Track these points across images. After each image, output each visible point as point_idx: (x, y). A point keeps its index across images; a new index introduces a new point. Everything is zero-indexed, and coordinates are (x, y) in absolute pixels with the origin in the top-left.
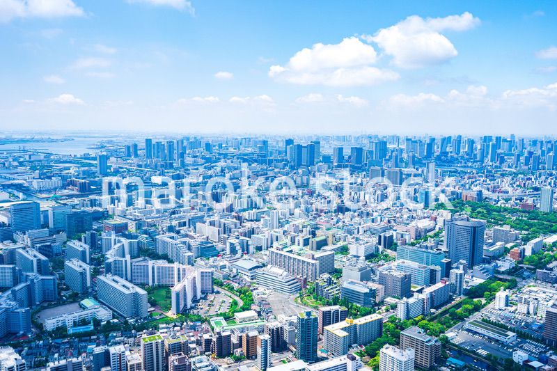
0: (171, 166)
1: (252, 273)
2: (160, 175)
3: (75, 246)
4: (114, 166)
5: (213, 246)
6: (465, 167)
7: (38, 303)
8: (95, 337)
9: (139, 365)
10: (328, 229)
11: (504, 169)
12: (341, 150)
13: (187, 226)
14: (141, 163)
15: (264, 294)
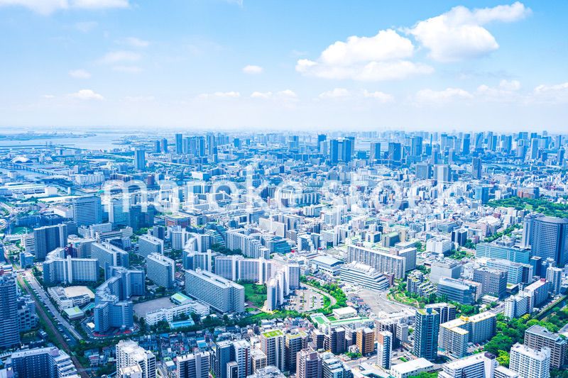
0: (205, 161)
1: (335, 269)
2: (197, 170)
3: (149, 241)
4: (149, 161)
5: (285, 241)
6: (505, 163)
7: (128, 297)
8: (200, 332)
9: (264, 360)
10: (391, 226)
11: (547, 166)
12: (378, 145)
13: (248, 222)
14: (175, 158)
15: (352, 291)
